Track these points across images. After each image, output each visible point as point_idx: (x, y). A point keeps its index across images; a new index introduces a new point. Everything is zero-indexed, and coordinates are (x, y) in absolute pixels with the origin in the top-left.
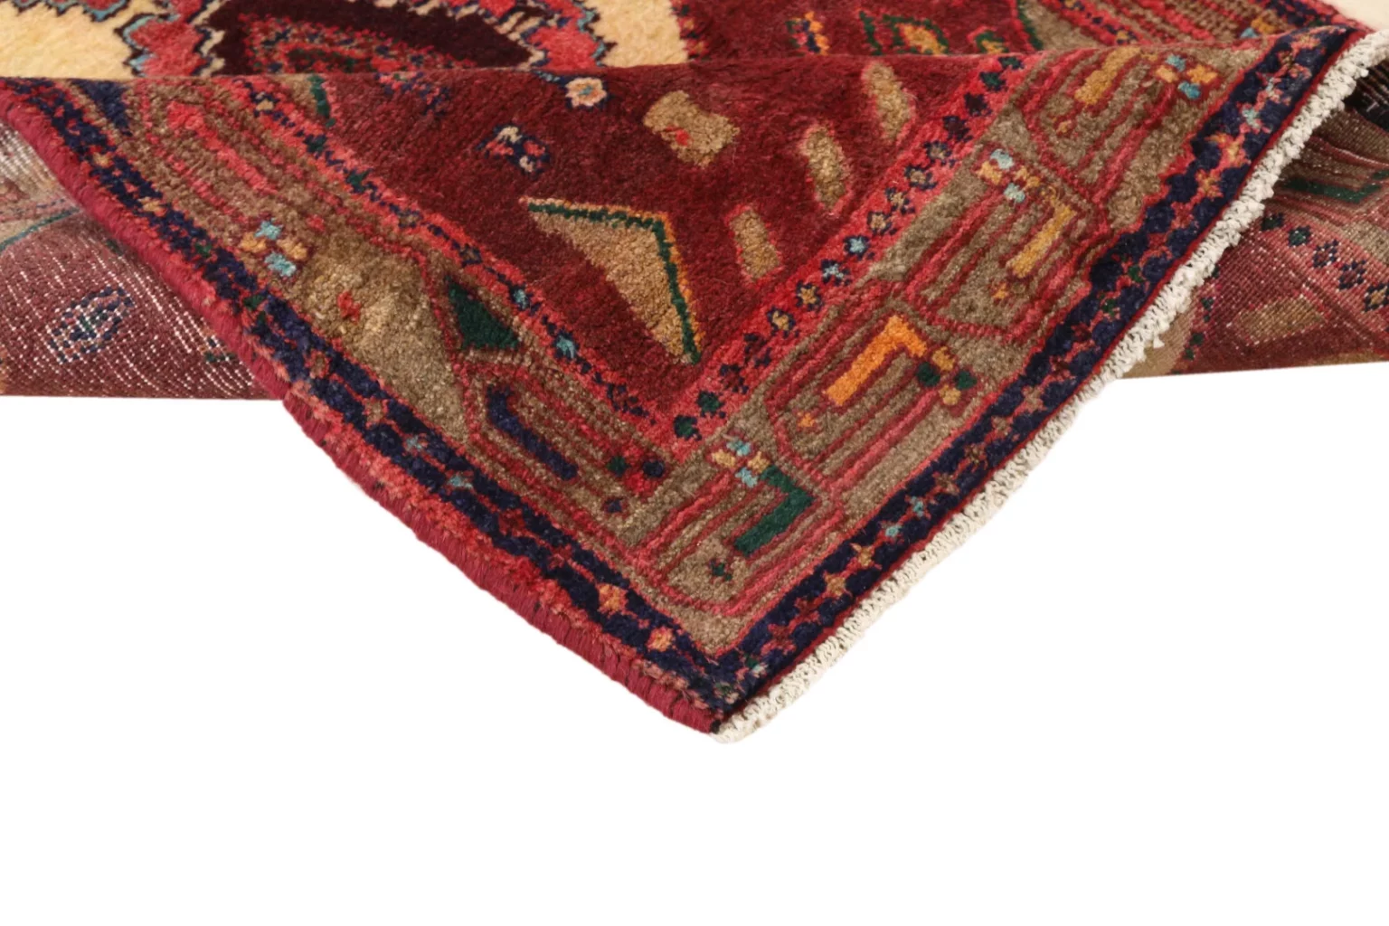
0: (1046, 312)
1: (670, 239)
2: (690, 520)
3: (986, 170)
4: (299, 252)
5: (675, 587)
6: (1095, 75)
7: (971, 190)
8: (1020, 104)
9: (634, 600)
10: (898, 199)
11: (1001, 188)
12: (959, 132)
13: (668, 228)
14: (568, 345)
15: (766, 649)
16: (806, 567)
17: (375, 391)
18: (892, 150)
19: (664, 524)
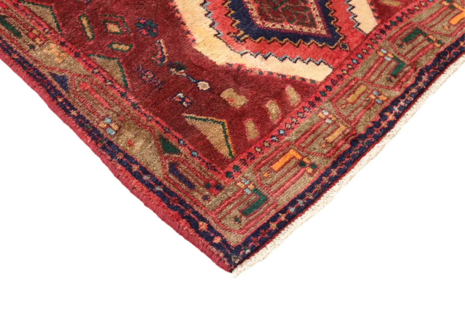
0: (337, 151)
1: (227, 127)
2: (229, 203)
3: (320, 114)
4: (116, 128)
5: (223, 224)
6: (352, 95)
7: (316, 119)
8: (331, 100)
9: (210, 227)
10: (294, 120)
11: (325, 120)
12: (313, 105)
13: (226, 124)
14: (195, 154)
15: (250, 245)
16: (264, 220)
17: (136, 163)
18: (293, 108)
19: (221, 204)
